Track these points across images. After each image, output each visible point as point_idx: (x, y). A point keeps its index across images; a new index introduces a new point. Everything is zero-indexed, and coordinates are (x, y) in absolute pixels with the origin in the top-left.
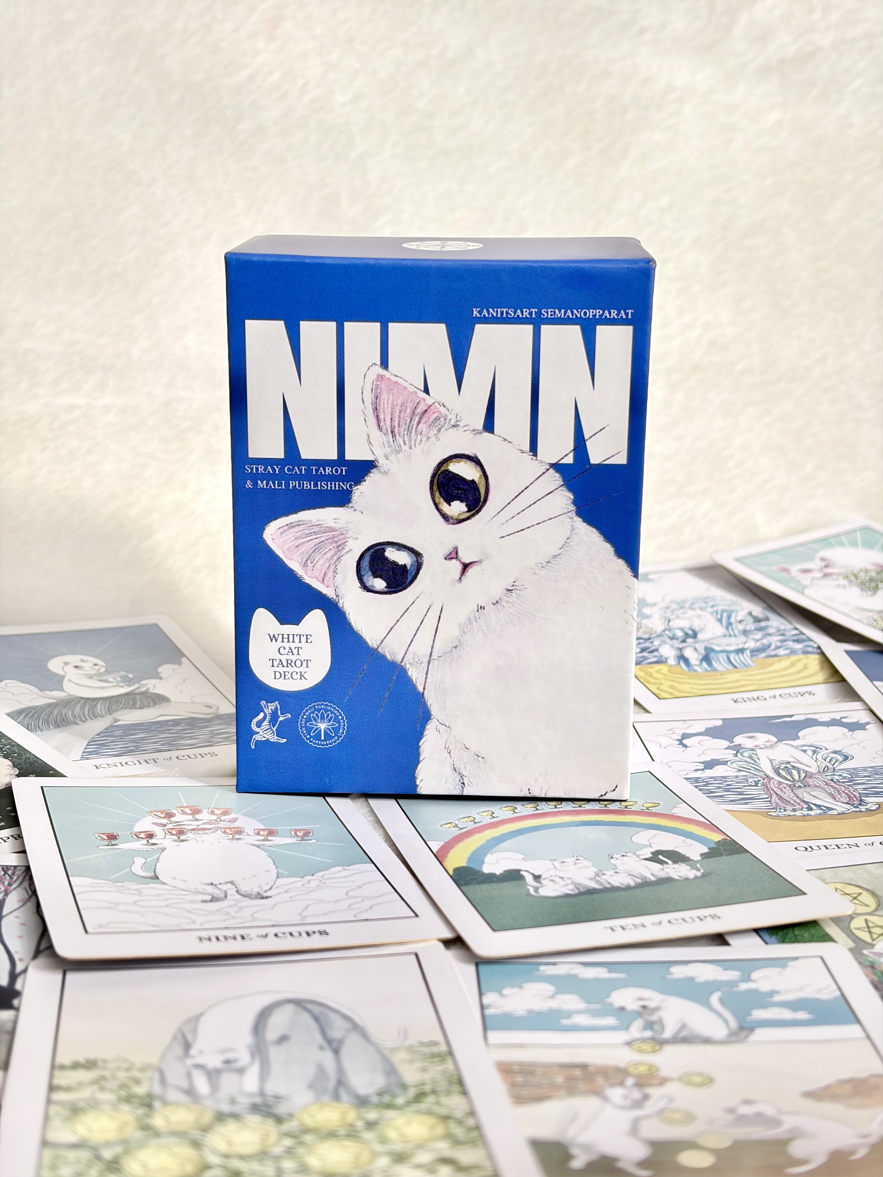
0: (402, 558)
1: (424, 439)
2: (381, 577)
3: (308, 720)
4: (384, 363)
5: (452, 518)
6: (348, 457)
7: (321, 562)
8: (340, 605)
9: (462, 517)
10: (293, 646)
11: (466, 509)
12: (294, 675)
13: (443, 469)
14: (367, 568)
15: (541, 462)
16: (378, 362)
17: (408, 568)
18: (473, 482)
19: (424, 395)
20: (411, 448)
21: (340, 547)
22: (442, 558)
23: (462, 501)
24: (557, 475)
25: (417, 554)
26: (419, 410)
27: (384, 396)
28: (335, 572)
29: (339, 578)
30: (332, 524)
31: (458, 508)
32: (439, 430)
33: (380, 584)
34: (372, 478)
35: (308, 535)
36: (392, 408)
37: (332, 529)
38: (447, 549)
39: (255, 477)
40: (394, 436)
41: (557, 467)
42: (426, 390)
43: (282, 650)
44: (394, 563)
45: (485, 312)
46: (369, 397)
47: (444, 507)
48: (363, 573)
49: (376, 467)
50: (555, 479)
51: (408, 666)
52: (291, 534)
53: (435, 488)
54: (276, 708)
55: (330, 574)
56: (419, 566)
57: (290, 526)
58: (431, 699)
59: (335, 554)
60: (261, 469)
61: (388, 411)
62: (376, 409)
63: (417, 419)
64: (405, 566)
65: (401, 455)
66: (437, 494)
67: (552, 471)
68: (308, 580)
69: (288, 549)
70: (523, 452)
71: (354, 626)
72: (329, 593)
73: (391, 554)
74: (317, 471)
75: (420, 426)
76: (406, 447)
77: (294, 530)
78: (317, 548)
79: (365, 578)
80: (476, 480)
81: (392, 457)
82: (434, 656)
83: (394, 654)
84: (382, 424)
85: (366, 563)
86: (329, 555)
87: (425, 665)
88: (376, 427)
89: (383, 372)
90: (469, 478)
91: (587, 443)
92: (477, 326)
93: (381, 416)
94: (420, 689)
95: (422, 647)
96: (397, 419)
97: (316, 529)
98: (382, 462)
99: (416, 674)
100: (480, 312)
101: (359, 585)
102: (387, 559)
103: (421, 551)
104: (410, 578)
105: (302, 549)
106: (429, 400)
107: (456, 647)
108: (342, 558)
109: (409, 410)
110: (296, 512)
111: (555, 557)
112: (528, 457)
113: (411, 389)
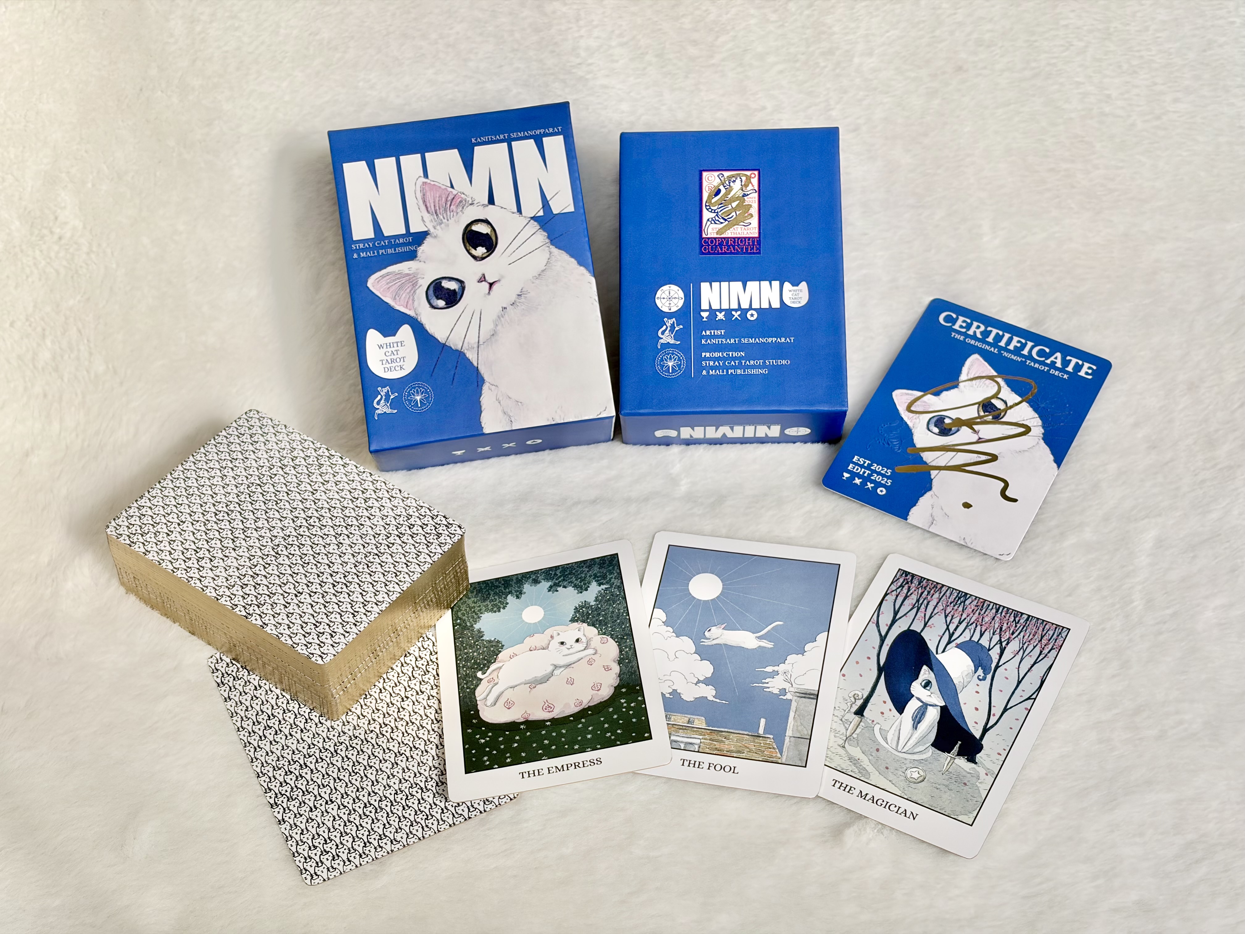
0: (452, 286)
1: (455, 214)
2: (441, 299)
3: (409, 395)
4: (426, 175)
5: (478, 257)
6: (412, 231)
7: (404, 295)
8: (419, 320)
9: (484, 256)
10: (393, 349)
11: (486, 251)
12: (397, 368)
13: (468, 229)
14: (433, 295)
15: (525, 217)
16: (422, 175)
17: (457, 290)
18: (487, 234)
19: (451, 190)
20: (448, 220)
21: (415, 284)
22: (476, 282)
23: (483, 247)
24: (536, 223)
25: (461, 282)
26: (450, 198)
27: (428, 194)
28: (413, 300)
29: (416, 303)
30: (407, 272)
31: (481, 251)
32: (463, 208)
33: (441, 303)
34: (428, 241)
35: (394, 280)
36: (434, 199)
37: (408, 275)
38: (480, 275)
39: (358, 251)
40: (437, 215)
41: (534, 218)
42: (452, 187)
43: (387, 354)
44: (448, 289)
45: (479, 140)
46: (419, 195)
47: (473, 251)
48: (430, 298)
49: (429, 234)
50: (534, 226)
51: (466, 351)
52: (383, 282)
53: (466, 241)
54: (388, 391)
55: (410, 302)
56: (463, 289)
57: (383, 277)
58: (483, 370)
59: (412, 289)
60: (361, 246)
61: (432, 201)
62: (424, 202)
63: (449, 203)
64: (455, 290)
65: (443, 225)
66: (467, 245)
67: (532, 221)
68: (397, 308)
69: (383, 291)
70: (513, 213)
71: (429, 331)
72: (411, 313)
73: (446, 284)
74: (395, 242)
75: (452, 207)
76: (446, 220)
77: (385, 279)
78: (401, 287)
79: (432, 301)
80: (489, 233)
81: (438, 227)
82: (481, 343)
83: (456, 345)
84: (429, 209)
85: (431, 292)
86: (408, 290)
87: (476, 349)
88: (426, 211)
89: (426, 180)
90: (485, 232)
91: (550, 202)
92: (476, 148)
93: (428, 205)
94: (475, 364)
95: (472, 338)
96: (437, 205)
97: (398, 276)
98: (432, 230)
99: (471, 355)
100: (476, 140)
101: (429, 306)
102: (443, 287)
103: (463, 280)
104: (459, 297)
105: (391, 289)
106: (455, 192)
107: (493, 335)
108: (417, 291)
109: (444, 199)
110: (385, 268)
111: (543, 271)
112: (517, 215)
113: (444, 187)
